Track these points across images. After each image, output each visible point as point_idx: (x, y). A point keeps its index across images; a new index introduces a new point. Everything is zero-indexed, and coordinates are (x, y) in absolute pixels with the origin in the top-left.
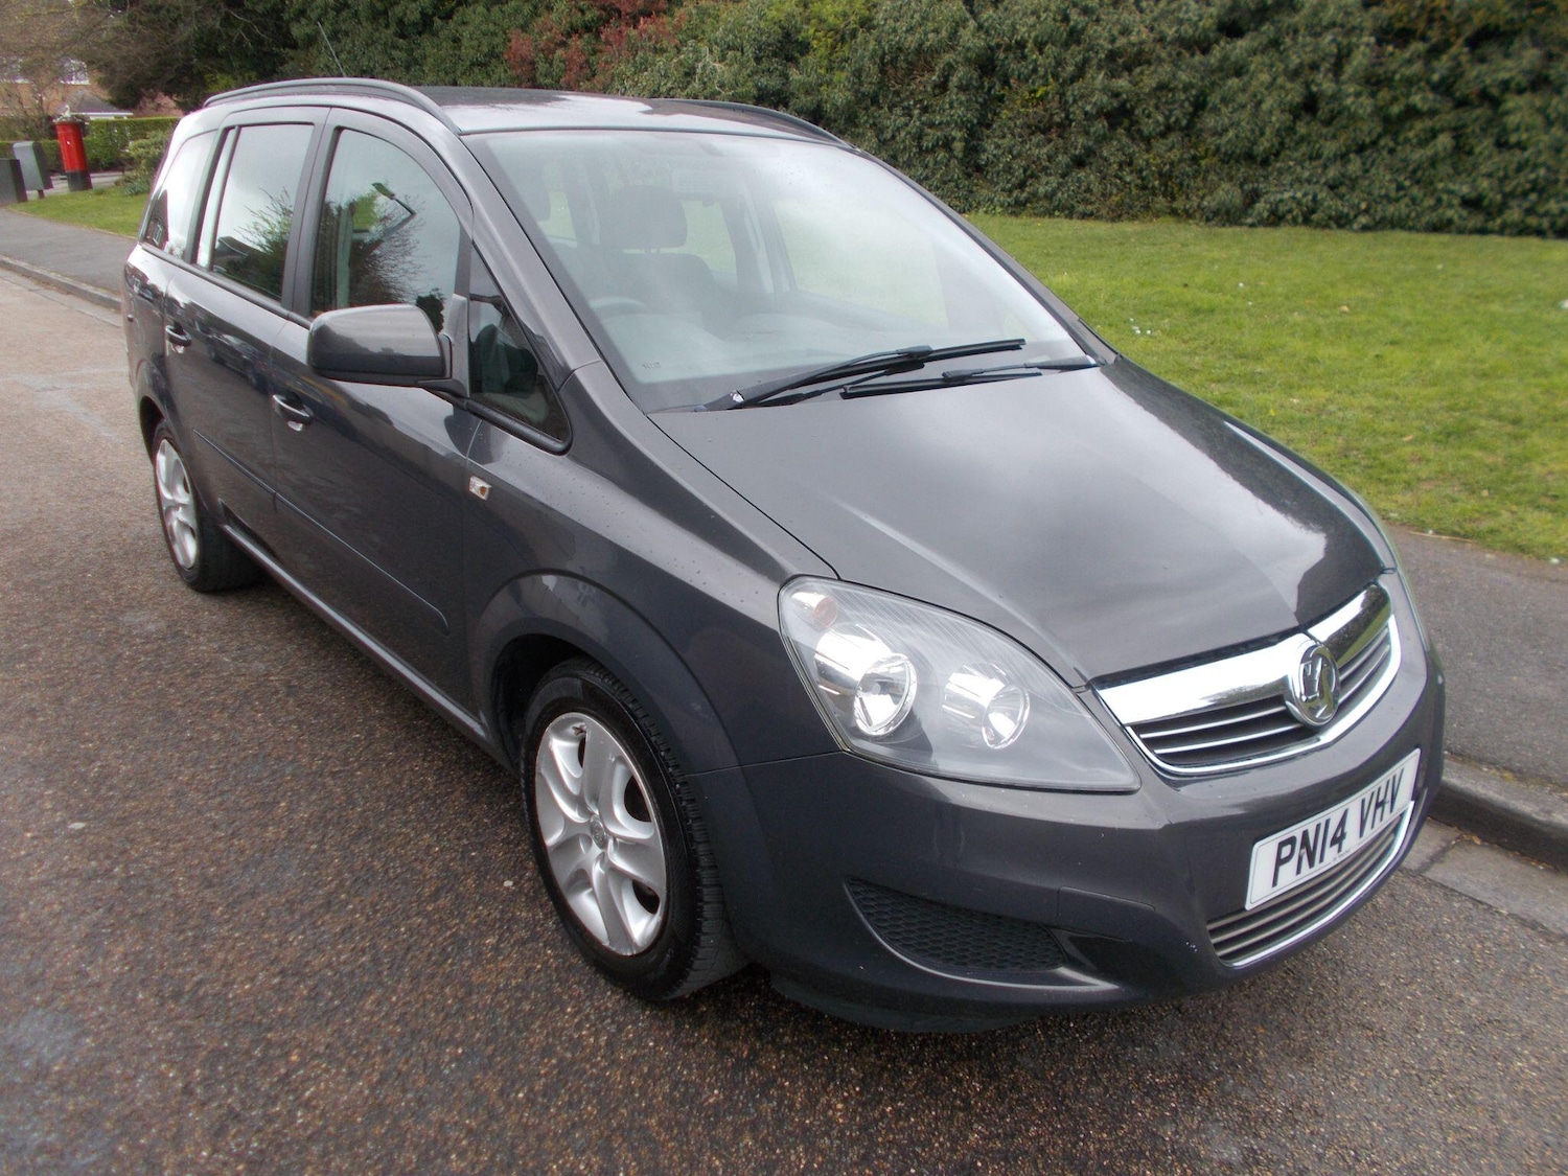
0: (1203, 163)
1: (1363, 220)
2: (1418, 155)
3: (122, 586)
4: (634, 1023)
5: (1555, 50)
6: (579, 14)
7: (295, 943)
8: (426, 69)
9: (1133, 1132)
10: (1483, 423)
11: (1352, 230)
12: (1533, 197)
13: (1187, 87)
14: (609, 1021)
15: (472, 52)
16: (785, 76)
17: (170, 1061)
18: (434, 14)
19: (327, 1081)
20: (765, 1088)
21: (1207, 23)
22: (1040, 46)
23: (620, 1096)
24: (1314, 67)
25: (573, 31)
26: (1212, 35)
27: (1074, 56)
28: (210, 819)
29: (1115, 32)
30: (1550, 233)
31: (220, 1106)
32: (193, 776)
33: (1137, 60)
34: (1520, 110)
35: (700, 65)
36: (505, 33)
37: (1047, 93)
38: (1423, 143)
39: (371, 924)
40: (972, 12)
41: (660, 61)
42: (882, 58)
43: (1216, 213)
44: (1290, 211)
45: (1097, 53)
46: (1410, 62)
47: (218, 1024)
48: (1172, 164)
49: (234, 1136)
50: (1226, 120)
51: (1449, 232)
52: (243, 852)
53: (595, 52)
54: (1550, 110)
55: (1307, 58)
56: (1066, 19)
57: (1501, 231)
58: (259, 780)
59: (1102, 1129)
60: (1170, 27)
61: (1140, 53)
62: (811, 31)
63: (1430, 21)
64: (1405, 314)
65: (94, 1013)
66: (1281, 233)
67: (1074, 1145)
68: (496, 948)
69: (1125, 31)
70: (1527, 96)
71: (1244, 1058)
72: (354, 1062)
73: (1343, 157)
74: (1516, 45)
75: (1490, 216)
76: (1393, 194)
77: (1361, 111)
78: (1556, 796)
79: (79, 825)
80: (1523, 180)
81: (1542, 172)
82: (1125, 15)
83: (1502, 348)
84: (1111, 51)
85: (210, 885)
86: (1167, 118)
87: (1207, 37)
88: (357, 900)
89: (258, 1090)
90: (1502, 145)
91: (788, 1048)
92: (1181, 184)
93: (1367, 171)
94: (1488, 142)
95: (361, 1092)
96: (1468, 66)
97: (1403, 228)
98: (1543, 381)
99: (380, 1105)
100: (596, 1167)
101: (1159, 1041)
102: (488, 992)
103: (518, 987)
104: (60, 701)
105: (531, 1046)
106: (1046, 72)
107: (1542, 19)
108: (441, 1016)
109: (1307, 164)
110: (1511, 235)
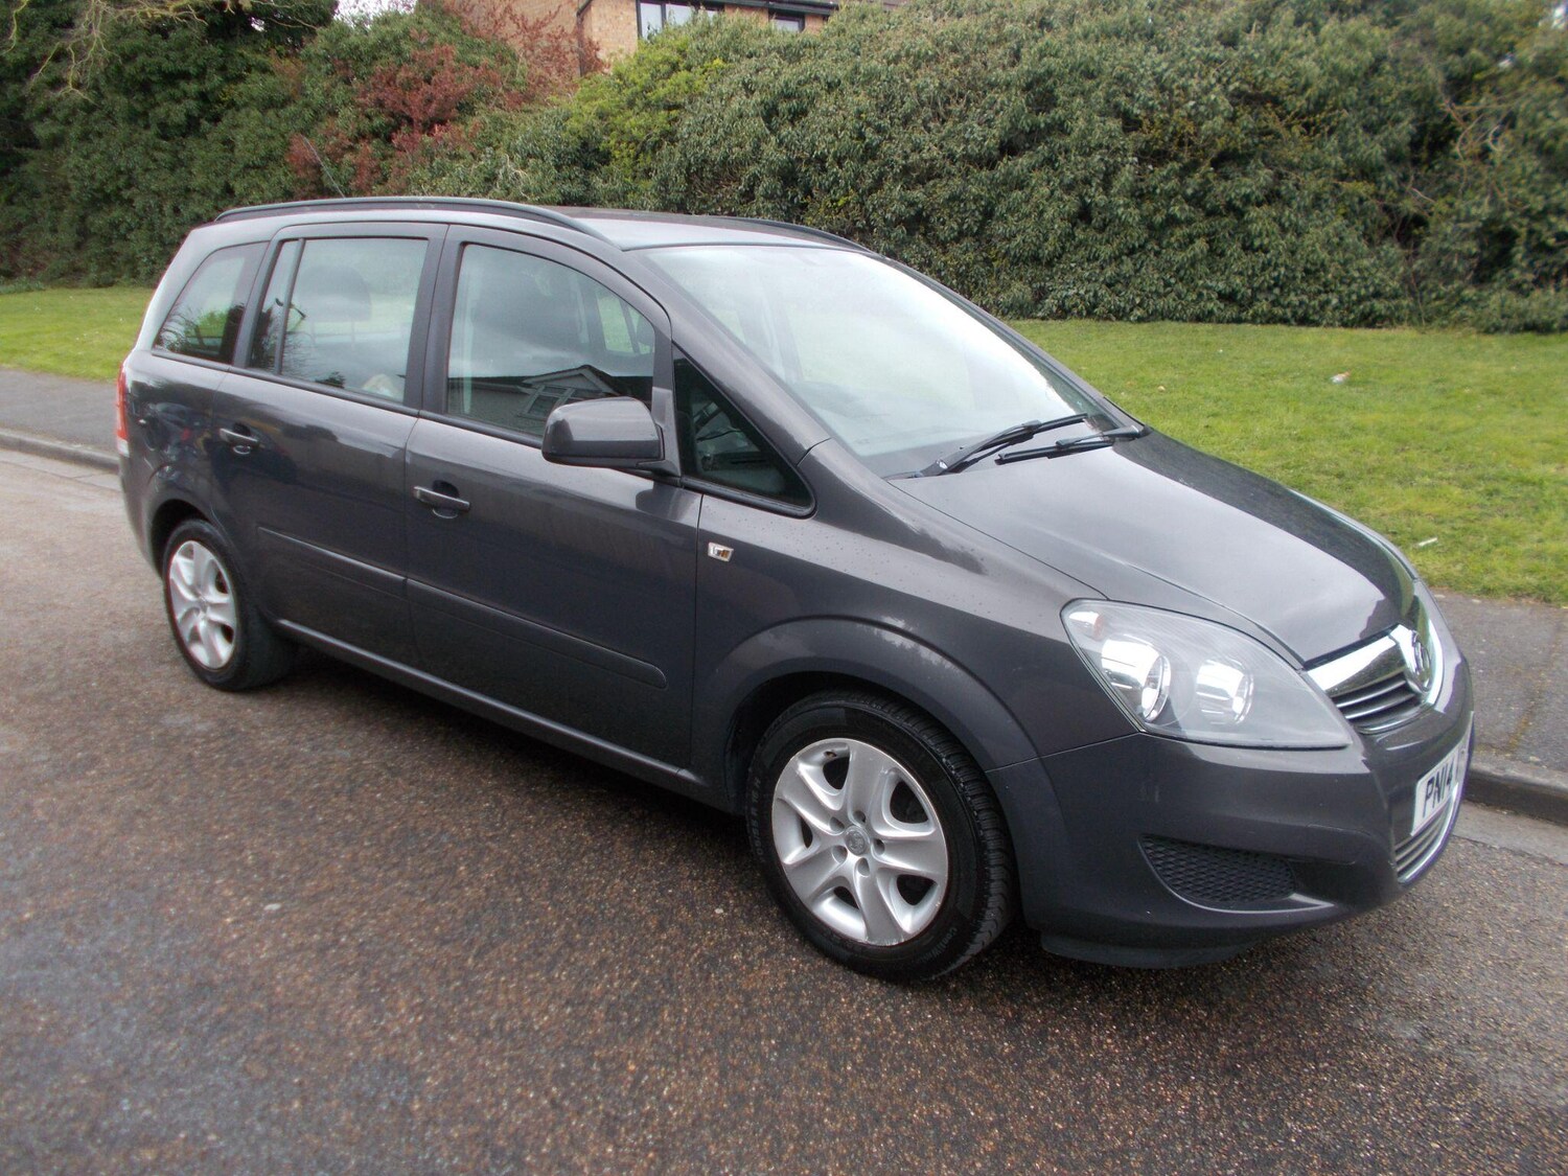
0: (995, 264)
1: (1138, 312)
2: (1180, 257)
3: (139, 692)
4: (905, 1002)
5: (1283, 170)
6: (367, 121)
7: (563, 978)
8: (194, 170)
9: (1335, 1028)
10: (1315, 477)
11: (1129, 320)
12: (1277, 291)
13: (976, 200)
14: (882, 1004)
15: (248, 155)
16: (587, 185)
17: (521, 1085)
18: (200, 117)
19: (675, 1081)
20: (1042, 1034)
21: (991, 143)
22: (839, 162)
23: (930, 1057)
24: (1087, 182)
25: (361, 136)
26: (995, 153)
27: (871, 170)
28: (399, 889)
29: (909, 151)
30: (1293, 322)
31: (596, 1113)
32: (355, 854)
33: (929, 174)
34: (1260, 219)
35: (501, 171)
36: (283, 137)
37: (848, 202)
38: (1183, 247)
39: (621, 955)
40: (770, 129)
41: (459, 166)
42: (688, 169)
43: (1011, 308)
44: (1075, 306)
45: (892, 167)
46: (1167, 179)
47: (543, 1051)
48: (967, 265)
49: (628, 1132)
50: (1014, 228)
51: (1210, 322)
52: (455, 912)
53: (384, 158)
54: (1283, 220)
55: (1081, 174)
56: (861, 137)
57: (1253, 321)
58: (423, 850)
59: (1312, 1029)
60: (959, 146)
61: (932, 168)
62: (612, 142)
63: (1181, 144)
64: (1213, 391)
65: (417, 1059)
66: (1070, 325)
67: (1299, 1042)
68: (745, 961)
69: (917, 148)
70: (1265, 207)
71: (1383, 970)
72: (687, 1063)
73: (1116, 259)
74: (1252, 165)
75: (1243, 307)
76: (1161, 290)
77: (1130, 220)
78: (1501, 758)
79: (275, 907)
80: (1267, 277)
81: (1283, 270)
82: (916, 134)
83: (1302, 416)
84: (904, 166)
85: (445, 942)
86: (961, 225)
87: (990, 154)
88: (594, 938)
89: (619, 1095)
90: (1247, 248)
91: (1041, 1005)
92: (976, 283)
93: (1137, 271)
94: (1236, 246)
95: (711, 1085)
96: (1215, 183)
97: (1171, 319)
98: (1346, 441)
99: (735, 1093)
100: (948, 1111)
101: (1314, 963)
102: (765, 995)
103: (786, 989)
104: (162, 800)
105: (831, 1031)
106: (846, 184)
107: (1270, 145)
108: (738, 1018)
109: (1086, 265)
110: (1261, 323)
